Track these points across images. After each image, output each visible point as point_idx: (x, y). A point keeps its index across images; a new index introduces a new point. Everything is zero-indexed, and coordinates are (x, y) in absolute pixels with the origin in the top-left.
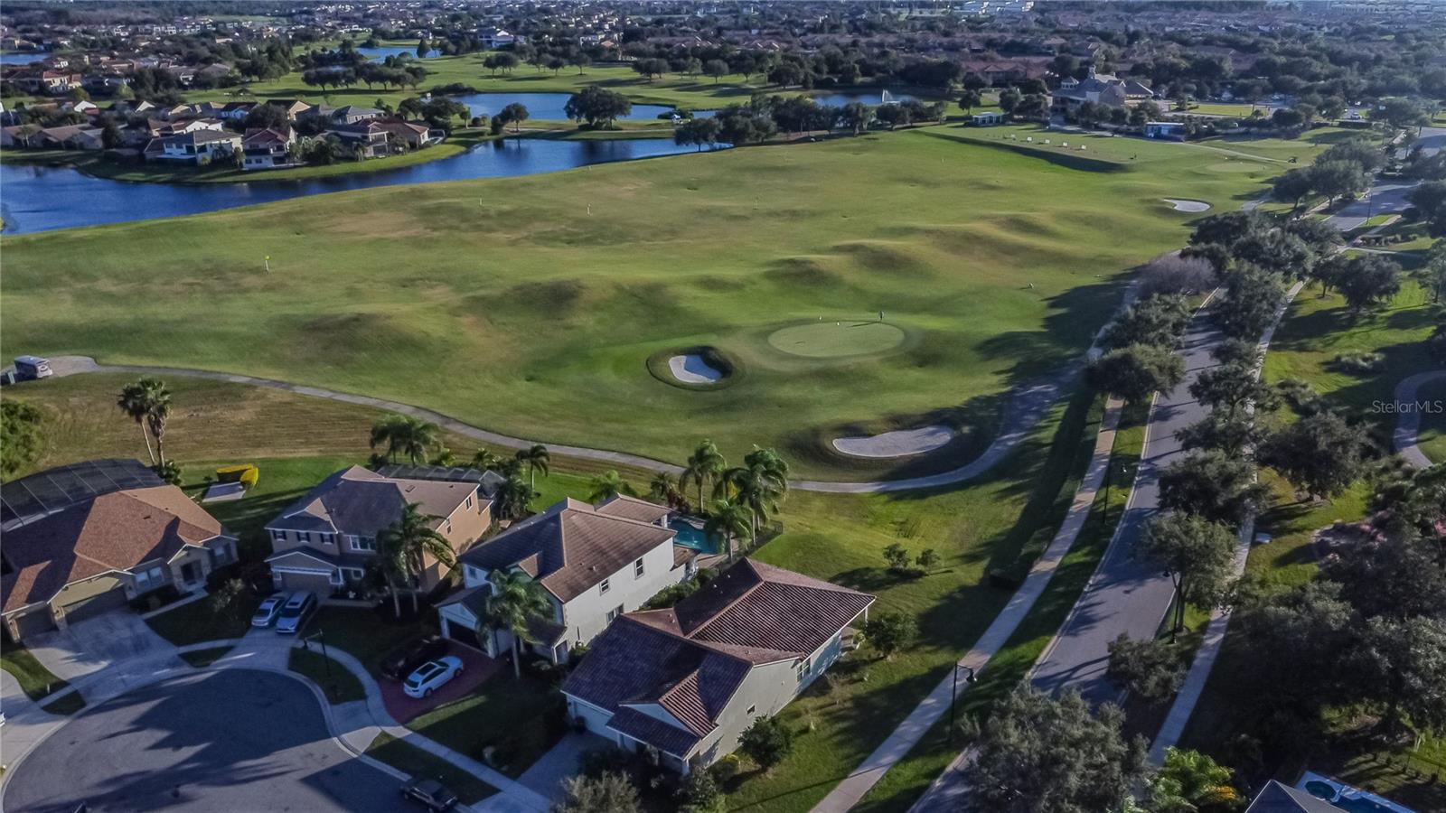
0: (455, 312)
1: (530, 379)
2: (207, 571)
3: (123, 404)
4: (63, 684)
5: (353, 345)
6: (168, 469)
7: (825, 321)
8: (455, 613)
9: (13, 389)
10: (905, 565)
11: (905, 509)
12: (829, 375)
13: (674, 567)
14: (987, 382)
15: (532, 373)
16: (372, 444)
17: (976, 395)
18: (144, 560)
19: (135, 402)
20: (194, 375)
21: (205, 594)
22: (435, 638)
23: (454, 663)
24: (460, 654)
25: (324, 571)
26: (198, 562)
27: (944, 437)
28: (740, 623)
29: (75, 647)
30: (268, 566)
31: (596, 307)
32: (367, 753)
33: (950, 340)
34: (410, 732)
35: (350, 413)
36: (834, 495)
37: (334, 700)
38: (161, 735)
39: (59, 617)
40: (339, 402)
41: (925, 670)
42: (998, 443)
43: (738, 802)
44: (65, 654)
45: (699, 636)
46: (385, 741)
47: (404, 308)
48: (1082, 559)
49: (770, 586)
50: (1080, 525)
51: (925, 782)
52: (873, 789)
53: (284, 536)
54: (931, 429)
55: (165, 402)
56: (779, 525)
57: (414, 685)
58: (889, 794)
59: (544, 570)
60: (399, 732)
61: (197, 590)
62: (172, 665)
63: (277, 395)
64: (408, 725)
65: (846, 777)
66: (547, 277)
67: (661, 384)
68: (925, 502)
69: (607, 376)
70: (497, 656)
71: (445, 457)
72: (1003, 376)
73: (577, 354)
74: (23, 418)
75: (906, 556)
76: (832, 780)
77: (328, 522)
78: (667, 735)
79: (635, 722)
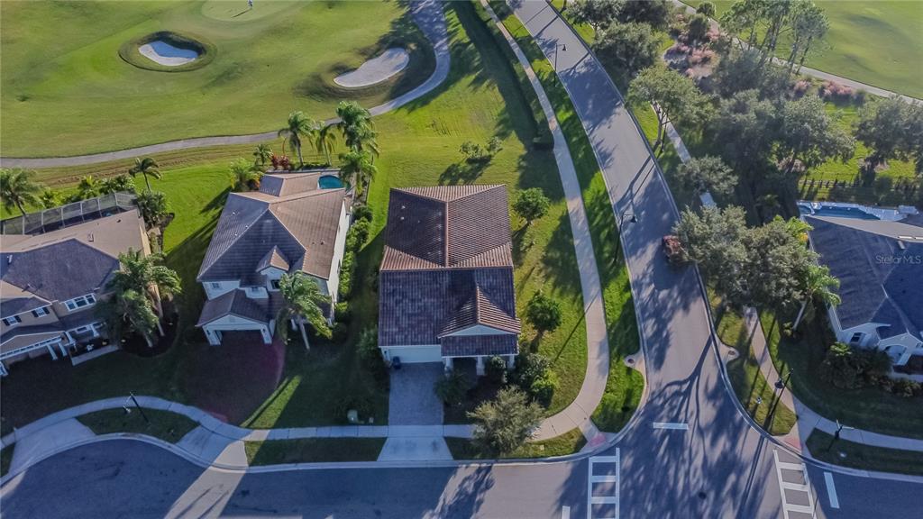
1: (23, 99)
10: (481, 154)
25: (53, 340)
28: (462, 239)
32: (251, 464)
34: (269, 431)
37: (175, 439)
46: (256, 449)
48: (568, 115)
49: (453, 204)
50: (544, 93)
51: (627, 295)
52: (607, 314)
59: (292, 261)
60: (260, 435)
64: (260, 426)
65: (584, 314)
75: (480, 148)
76: (580, 320)
77: (34, 298)
78: (494, 343)
79: (461, 344)
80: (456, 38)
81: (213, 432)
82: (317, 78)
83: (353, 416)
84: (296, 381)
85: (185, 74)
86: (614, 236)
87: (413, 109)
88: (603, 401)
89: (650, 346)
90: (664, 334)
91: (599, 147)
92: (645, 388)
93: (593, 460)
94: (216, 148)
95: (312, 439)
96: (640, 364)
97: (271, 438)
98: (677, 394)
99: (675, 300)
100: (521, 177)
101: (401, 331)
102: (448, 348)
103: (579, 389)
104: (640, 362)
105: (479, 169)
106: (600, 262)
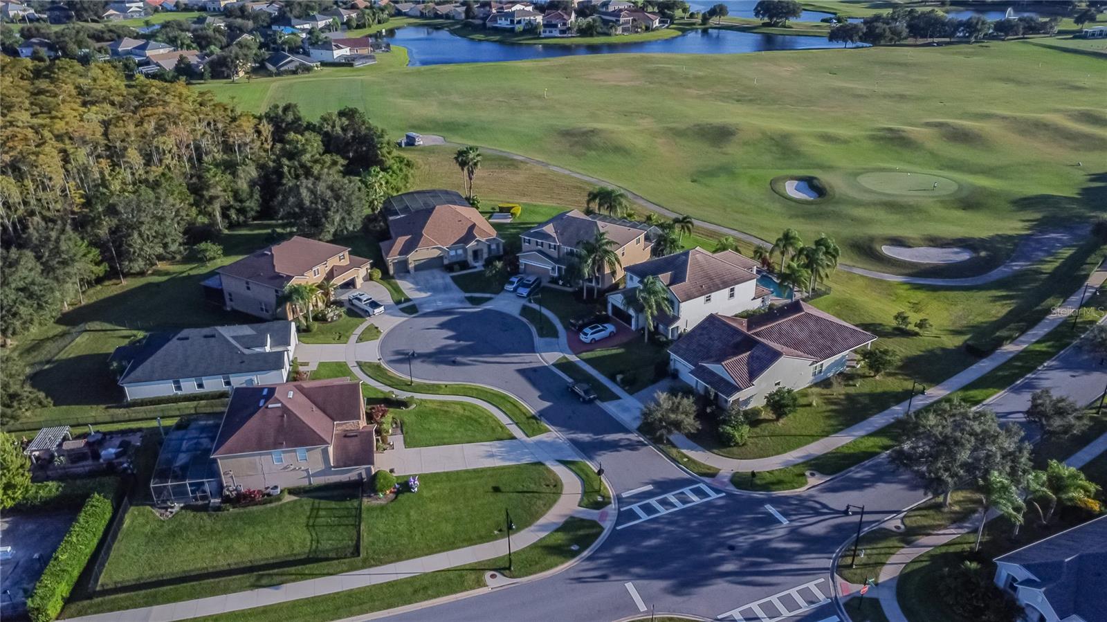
0: (654, 134)
1: (693, 181)
2: (485, 256)
3: (456, 159)
4: (408, 300)
5: (589, 146)
6: (474, 200)
7: (900, 171)
8: (616, 300)
9: (403, 150)
10: (906, 326)
11: (920, 295)
12: (892, 206)
13: (754, 299)
14: (1014, 226)
15: (695, 178)
16: (588, 202)
17: (1000, 233)
18: (454, 244)
19: (463, 159)
20: (495, 153)
21: (483, 269)
22: (604, 313)
23: (610, 328)
24: (616, 325)
25: (547, 266)
26: (482, 250)
27: (965, 256)
28: (784, 332)
29: (416, 283)
30: (517, 259)
31: (746, 143)
32: (553, 365)
33: (992, 194)
34: (579, 359)
35: (579, 184)
36: (872, 279)
37: (541, 335)
38: (451, 333)
39: (411, 266)
40: (573, 177)
41: (900, 390)
42: (1006, 267)
43: (756, 433)
44: (411, 286)
45: (755, 334)
46: (564, 361)
47: (622, 128)
48: (1044, 349)
49: (809, 316)
50: (1052, 328)
51: (878, 450)
52: (843, 447)
53: (529, 242)
54: (956, 250)
55: (478, 161)
56: (830, 289)
57: (586, 334)
58: (852, 451)
59: (673, 281)
60: (573, 358)
61: (479, 266)
62: (461, 301)
63: (539, 169)
64: (578, 355)
65: (827, 436)
66: (718, 121)
67: (777, 196)
68: (936, 294)
69: (743, 186)
70: (636, 330)
71: (630, 215)
72: (1027, 224)
73: (727, 170)
74: (406, 165)
75: (909, 320)
77: (554, 237)
78: (722, 385)
79: (706, 374)
80: (1041, 266)
82: (872, 239)
83: (619, 377)
84: (620, 351)
88: (758, 472)
89: (843, 480)
90: (867, 484)
91: (1033, 380)
92: (797, 489)
93: (701, 485)
96: (816, 480)
97: (576, 363)
101: (686, 349)
102: (697, 371)
103: (754, 458)
104: (820, 479)
105: (900, 335)
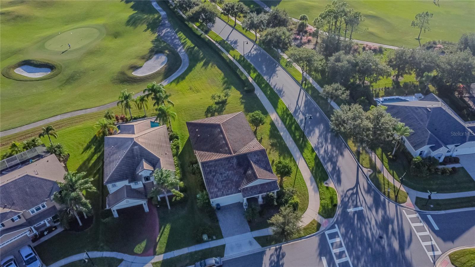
11: (185, 84)
25: (25, 233)
28: (234, 140)
34: (163, 255)
45: (234, 152)
48: (255, 75)
49: (223, 124)
51: (314, 154)
52: (308, 164)
59: (153, 165)
60: (158, 258)
64: (157, 253)
65: (298, 166)
76: (297, 169)
77: (11, 212)
78: (267, 187)
79: (251, 190)
80: (187, 45)
81: (132, 262)
82: (123, 73)
83: (205, 237)
84: (168, 227)
85: (48, 81)
86: (298, 128)
87: (178, 82)
88: (321, 204)
89: (333, 175)
90: (337, 168)
91: (276, 88)
92: (337, 195)
93: (327, 233)
94: (79, 117)
95: (187, 254)
96: (332, 185)
97: (165, 258)
98: (353, 194)
99: (336, 152)
100: (245, 107)
101: (219, 190)
102: (245, 194)
103: (308, 201)
104: (331, 183)
105: (223, 106)
106: (296, 141)
